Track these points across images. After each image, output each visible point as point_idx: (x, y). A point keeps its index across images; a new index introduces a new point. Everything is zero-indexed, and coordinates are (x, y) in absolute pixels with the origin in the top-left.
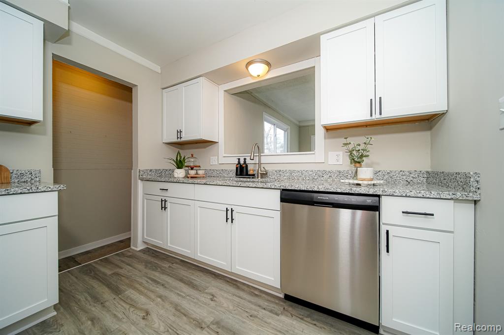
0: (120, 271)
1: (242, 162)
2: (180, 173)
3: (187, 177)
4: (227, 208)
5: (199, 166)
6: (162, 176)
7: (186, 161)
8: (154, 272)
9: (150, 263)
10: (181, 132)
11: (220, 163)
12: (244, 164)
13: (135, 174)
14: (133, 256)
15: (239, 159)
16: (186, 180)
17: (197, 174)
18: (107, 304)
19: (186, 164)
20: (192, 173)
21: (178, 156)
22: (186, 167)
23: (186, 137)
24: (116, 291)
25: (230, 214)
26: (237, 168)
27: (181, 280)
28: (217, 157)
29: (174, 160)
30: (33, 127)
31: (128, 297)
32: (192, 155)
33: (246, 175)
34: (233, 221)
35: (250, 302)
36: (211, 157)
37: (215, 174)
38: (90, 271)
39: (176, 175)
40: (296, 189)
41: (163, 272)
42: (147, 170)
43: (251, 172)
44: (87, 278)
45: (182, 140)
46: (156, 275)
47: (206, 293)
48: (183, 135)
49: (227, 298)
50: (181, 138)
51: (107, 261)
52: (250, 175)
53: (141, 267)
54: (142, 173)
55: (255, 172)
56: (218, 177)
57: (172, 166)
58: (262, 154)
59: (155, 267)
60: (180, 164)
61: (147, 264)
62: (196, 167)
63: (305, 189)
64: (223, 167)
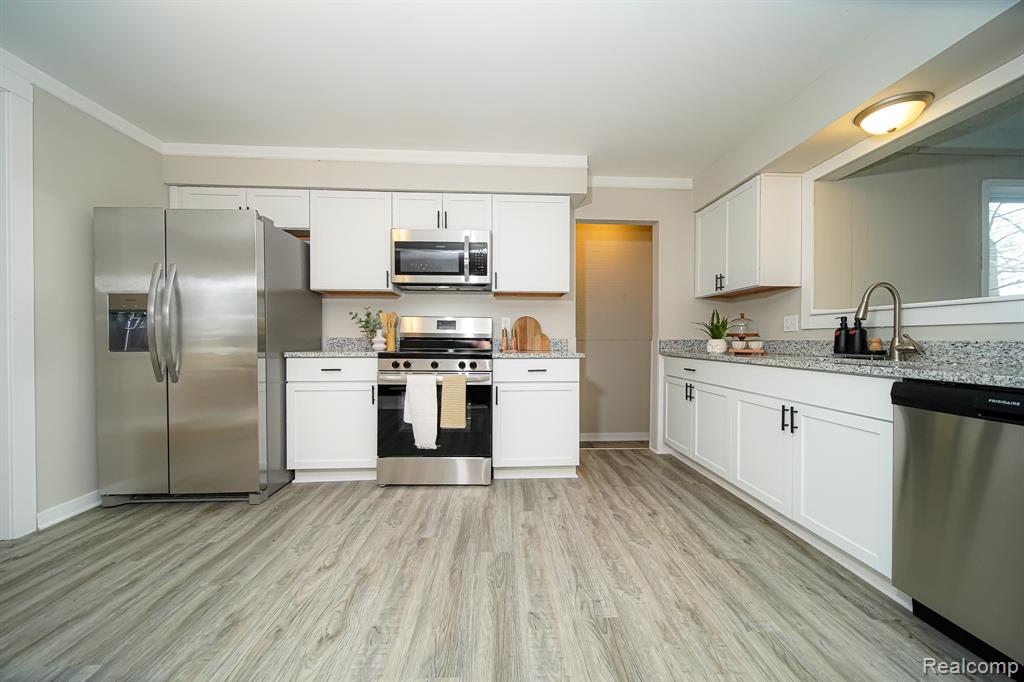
0: (634, 467)
1: (851, 324)
2: (717, 346)
3: (727, 353)
4: (783, 407)
5: (757, 335)
6: (694, 350)
7: (728, 326)
8: (672, 483)
9: (670, 471)
10: (721, 277)
11: (803, 327)
12: (855, 328)
13: (655, 346)
14: (651, 457)
15: (844, 320)
16: (726, 357)
17: (747, 347)
18: (617, 488)
19: (727, 332)
20: (738, 345)
21: (715, 318)
22: (728, 335)
23: (729, 286)
24: (627, 482)
25: (788, 419)
26: (837, 338)
27: (707, 504)
28: (797, 317)
29: (706, 325)
30: (563, 297)
31: (638, 492)
32: (742, 316)
33: (861, 353)
34: (795, 430)
35: (817, 575)
36: (786, 318)
37: (792, 349)
38: (604, 455)
39: (709, 349)
40: (931, 378)
41: (684, 485)
42: (670, 341)
43: (874, 347)
44: (601, 461)
45: (725, 290)
46: (674, 486)
47: (741, 532)
48: (726, 282)
49: (774, 553)
50: (721, 288)
51: (621, 453)
52: (871, 353)
53: (657, 471)
54: (663, 345)
55: (886, 348)
56: (799, 355)
57: (705, 335)
58: (904, 306)
59: (676, 479)
60: (716, 331)
61: (665, 471)
62: (748, 335)
63: (956, 380)
64: (812, 337)
